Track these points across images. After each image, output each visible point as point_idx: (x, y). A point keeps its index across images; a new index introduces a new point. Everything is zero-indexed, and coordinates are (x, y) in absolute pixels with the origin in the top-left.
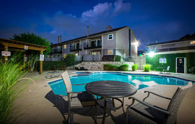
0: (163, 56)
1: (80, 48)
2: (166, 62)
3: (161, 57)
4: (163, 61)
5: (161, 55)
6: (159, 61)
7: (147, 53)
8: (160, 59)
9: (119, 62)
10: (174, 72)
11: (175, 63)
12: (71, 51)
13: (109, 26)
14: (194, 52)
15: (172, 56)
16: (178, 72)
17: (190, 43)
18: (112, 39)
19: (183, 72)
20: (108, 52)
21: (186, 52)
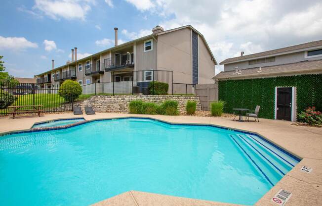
1: (101, 70)
10: (271, 119)
11: (273, 99)
12: (87, 75)
13: (158, 27)
14: (314, 73)
15: (267, 83)
16: (278, 118)
17: (306, 54)
18: (152, 49)
19: (289, 119)
20: (145, 76)
21: (296, 75)
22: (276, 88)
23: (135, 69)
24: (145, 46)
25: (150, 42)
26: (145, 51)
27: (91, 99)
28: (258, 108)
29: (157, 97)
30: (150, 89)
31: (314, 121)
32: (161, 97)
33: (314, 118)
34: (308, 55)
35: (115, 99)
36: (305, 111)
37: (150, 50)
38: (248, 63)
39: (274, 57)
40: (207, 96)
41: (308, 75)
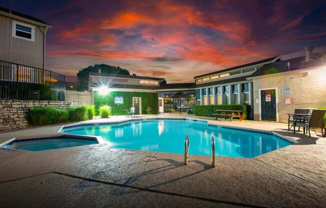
0: (119, 94)
2: (122, 102)
3: (117, 96)
4: (119, 101)
5: (118, 92)
6: (114, 101)
7: (94, 87)
8: (115, 98)
9: (62, 103)
18: (32, 40)
22: (133, 98)
24: (14, 29)
26: (14, 34)
40: (78, 102)
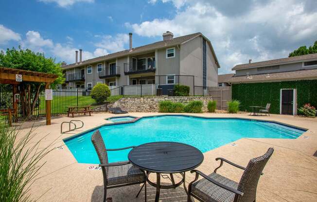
1: (117, 73)
10: (277, 114)
11: (279, 98)
12: (101, 78)
13: (169, 33)
14: (309, 79)
15: (274, 86)
16: (283, 113)
17: (303, 64)
18: (174, 56)
19: (291, 114)
20: (167, 80)
21: (296, 80)
22: (281, 90)
23: (157, 74)
24: (167, 53)
25: (173, 49)
26: (167, 57)
27: (122, 101)
28: (268, 106)
29: (183, 98)
30: (175, 91)
31: (310, 113)
32: (186, 98)
33: (310, 111)
34: (305, 65)
35: (145, 100)
36: (303, 107)
37: (172, 57)
38: (256, 70)
39: (279, 66)
40: (220, 97)
41: (306, 80)
